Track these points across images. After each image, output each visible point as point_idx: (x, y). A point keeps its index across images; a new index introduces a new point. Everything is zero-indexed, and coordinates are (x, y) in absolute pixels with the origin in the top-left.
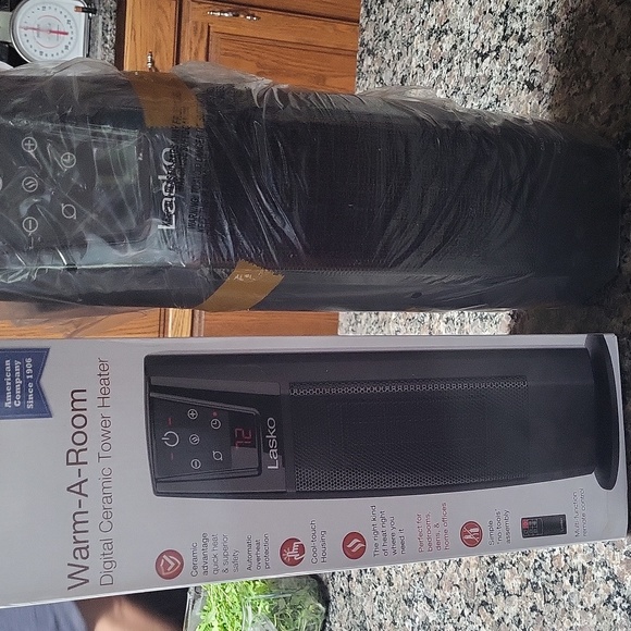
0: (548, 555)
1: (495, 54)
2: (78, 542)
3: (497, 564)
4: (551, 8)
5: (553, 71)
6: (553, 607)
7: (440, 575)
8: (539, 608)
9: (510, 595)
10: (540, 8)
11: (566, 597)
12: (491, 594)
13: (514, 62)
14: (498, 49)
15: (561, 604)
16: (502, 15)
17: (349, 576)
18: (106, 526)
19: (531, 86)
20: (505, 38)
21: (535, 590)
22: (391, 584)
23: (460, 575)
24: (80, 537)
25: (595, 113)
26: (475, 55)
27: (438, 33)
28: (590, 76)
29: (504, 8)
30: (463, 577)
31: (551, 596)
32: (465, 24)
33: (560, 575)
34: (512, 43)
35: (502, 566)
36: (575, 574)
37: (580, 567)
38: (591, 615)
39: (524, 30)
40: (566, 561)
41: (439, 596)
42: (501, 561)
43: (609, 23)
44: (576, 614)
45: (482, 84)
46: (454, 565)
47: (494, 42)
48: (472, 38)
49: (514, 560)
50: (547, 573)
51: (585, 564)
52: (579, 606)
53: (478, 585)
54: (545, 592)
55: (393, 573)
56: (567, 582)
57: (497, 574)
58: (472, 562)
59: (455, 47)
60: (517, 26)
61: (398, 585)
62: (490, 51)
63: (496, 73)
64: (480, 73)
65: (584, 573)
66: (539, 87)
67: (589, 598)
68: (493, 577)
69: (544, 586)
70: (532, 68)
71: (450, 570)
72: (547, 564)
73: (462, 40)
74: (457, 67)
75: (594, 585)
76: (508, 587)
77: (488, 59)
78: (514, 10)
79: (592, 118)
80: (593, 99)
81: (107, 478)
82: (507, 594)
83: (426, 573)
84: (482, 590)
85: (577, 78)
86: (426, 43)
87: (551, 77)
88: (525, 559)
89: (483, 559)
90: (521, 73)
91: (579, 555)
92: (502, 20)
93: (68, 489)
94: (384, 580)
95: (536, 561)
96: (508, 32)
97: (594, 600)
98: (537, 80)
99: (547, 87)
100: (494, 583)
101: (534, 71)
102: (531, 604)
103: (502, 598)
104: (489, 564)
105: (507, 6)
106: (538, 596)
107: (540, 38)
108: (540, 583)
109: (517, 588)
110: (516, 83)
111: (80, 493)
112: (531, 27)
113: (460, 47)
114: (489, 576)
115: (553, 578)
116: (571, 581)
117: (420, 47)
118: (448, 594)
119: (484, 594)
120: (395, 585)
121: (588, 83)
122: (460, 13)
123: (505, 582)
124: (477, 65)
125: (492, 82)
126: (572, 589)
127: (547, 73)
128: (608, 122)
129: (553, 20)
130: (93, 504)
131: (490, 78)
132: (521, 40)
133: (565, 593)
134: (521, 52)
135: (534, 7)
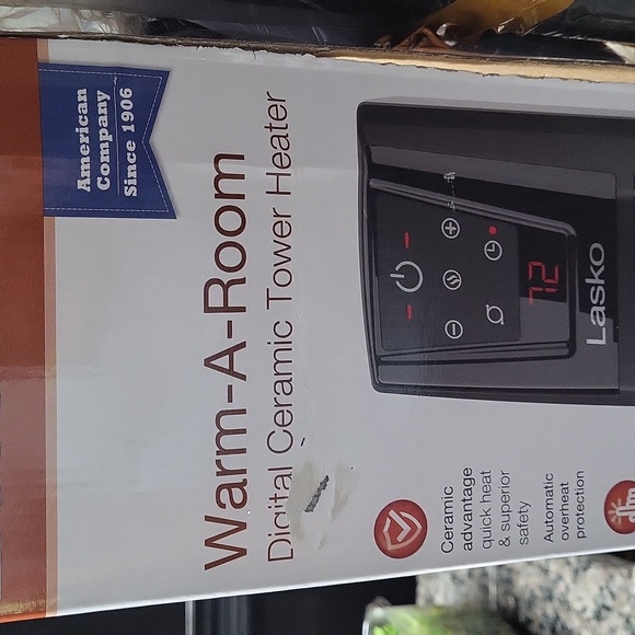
2: (224, 472)
18: (280, 441)
24: (229, 462)
81: (283, 342)
93: (208, 362)
111: (230, 371)
130: (256, 394)
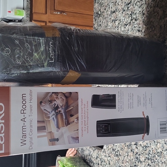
0: (152, 150)
1: (129, 24)
3: (138, 154)
4: (143, 11)
5: (144, 26)
6: (154, 164)
7: (123, 160)
8: (150, 164)
9: (142, 162)
10: (140, 12)
11: (157, 160)
12: (137, 163)
13: (134, 25)
14: (130, 23)
15: (156, 162)
16: (130, 14)
17: (98, 164)
19: (139, 31)
20: (132, 20)
21: (148, 160)
22: (110, 164)
23: (128, 159)
25: (156, 35)
26: (124, 25)
27: (114, 21)
28: (154, 27)
29: (131, 13)
30: (129, 159)
31: (153, 161)
32: (121, 18)
33: (155, 155)
34: (134, 21)
35: (139, 155)
36: (159, 154)
37: (160, 152)
38: (164, 164)
39: (136, 17)
40: (156, 151)
41: (123, 165)
42: (139, 153)
43: (158, 13)
44: (160, 165)
45: (127, 32)
46: (126, 156)
47: (129, 21)
48: (123, 21)
49: (143, 152)
50: (151, 155)
51: (162, 151)
52: (161, 162)
53: (133, 161)
54: (151, 160)
55: (110, 161)
56: (157, 156)
57: (138, 157)
58: (131, 155)
59: (119, 24)
60: (134, 17)
61: (112, 164)
62: (128, 24)
63: (130, 29)
64: (126, 29)
65: (161, 153)
66: (141, 31)
67: (163, 160)
68: (137, 158)
69: (151, 158)
70: (139, 26)
71: (125, 158)
72: (151, 152)
73: (121, 22)
74: (120, 28)
75: (164, 156)
76: (141, 160)
77: (128, 25)
78: (133, 13)
79: (155, 37)
80: (155, 32)
82: (141, 162)
83: (119, 160)
84: (134, 162)
85: (151, 27)
86: (111, 23)
87: (144, 28)
88: (145, 152)
89: (134, 154)
90: (136, 28)
91: (160, 149)
92: (131, 16)
94: (108, 163)
95: (148, 152)
96: (132, 18)
97: (164, 160)
98: (141, 29)
99: (143, 31)
100: (138, 160)
101: (139, 27)
102: (148, 164)
103: (140, 163)
104: (136, 155)
105: (132, 12)
106: (150, 161)
107: (141, 19)
108: (150, 158)
109: (144, 160)
110: (135, 30)
112: (138, 16)
113: (120, 24)
114: (136, 158)
115: (153, 156)
116: (158, 156)
117: (110, 25)
118: (125, 164)
119: (135, 163)
120: (111, 164)
121: (153, 28)
122: (120, 15)
123: (140, 159)
124: (125, 27)
125: (129, 31)
126: (158, 158)
127: (143, 27)
128: (159, 37)
129: (144, 14)
131: (129, 30)
132: (136, 20)
133: (156, 159)
134: (136, 23)
135: (138, 11)
